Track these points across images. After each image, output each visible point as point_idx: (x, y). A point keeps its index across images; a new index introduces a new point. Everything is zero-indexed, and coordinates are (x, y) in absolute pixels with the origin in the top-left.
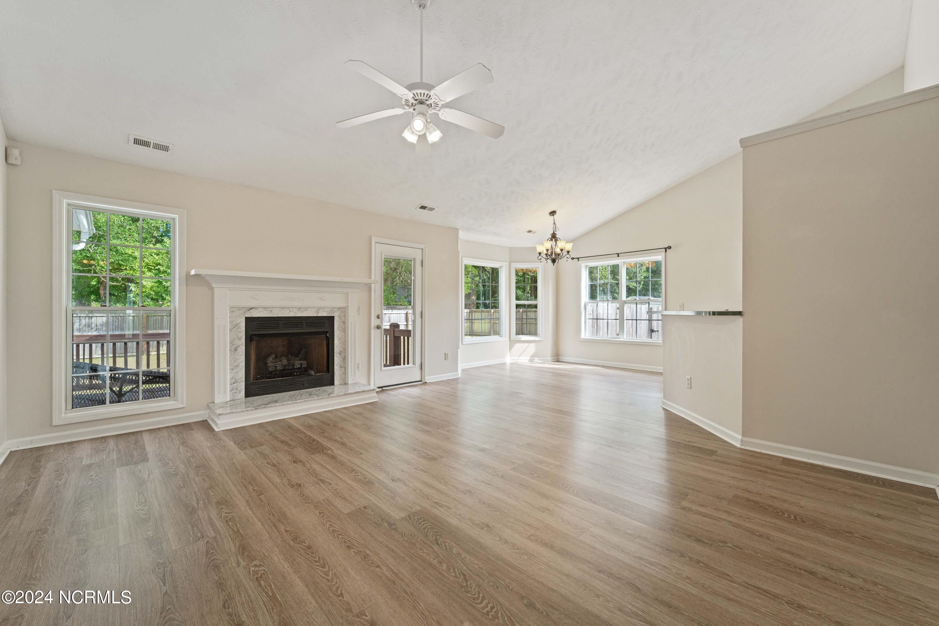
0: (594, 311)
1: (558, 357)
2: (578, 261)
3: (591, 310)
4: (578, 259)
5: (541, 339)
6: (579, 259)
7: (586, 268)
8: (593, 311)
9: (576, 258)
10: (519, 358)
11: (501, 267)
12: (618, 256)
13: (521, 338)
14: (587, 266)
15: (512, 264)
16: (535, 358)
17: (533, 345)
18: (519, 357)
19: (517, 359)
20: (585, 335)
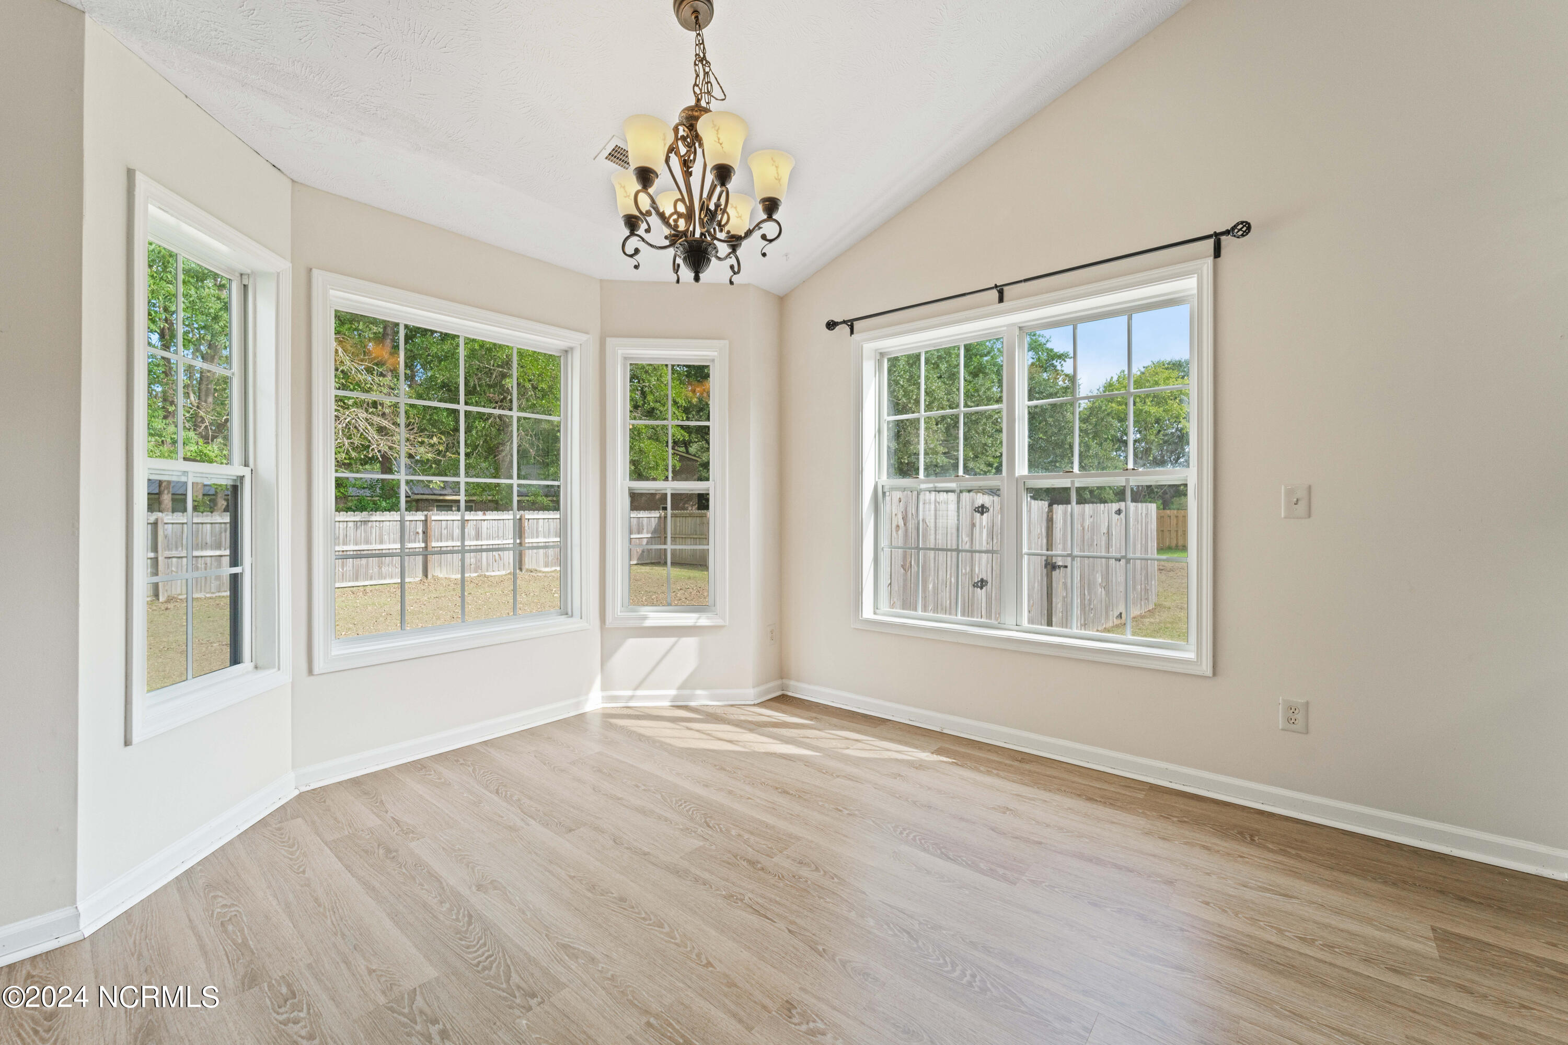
0: (910, 516)
1: (784, 681)
2: (852, 332)
3: (900, 516)
4: (850, 324)
5: (719, 622)
6: (857, 325)
7: (880, 363)
8: (905, 519)
9: (844, 322)
10: (639, 693)
11: (566, 351)
12: (1001, 300)
13: (645, 618)
14: (882, 355)
15: (610, 341)
16: (699, 692)
17: (690, 643)
18: (636, 688)
19: (631, 698)
20: (876, 607)
